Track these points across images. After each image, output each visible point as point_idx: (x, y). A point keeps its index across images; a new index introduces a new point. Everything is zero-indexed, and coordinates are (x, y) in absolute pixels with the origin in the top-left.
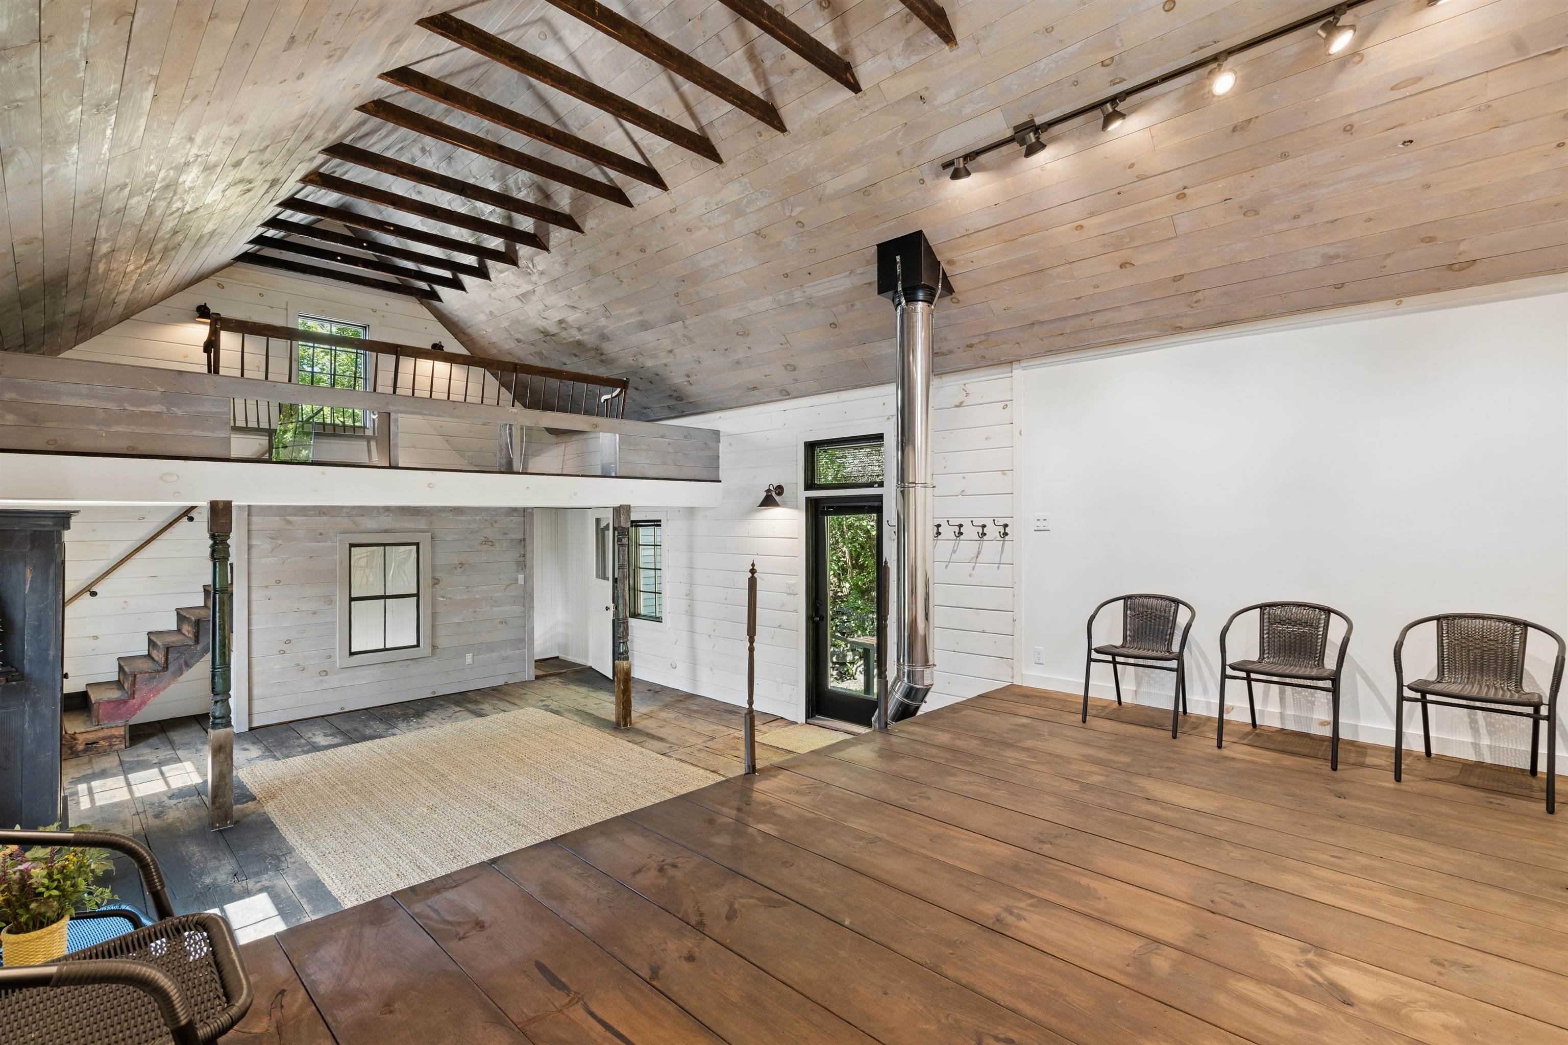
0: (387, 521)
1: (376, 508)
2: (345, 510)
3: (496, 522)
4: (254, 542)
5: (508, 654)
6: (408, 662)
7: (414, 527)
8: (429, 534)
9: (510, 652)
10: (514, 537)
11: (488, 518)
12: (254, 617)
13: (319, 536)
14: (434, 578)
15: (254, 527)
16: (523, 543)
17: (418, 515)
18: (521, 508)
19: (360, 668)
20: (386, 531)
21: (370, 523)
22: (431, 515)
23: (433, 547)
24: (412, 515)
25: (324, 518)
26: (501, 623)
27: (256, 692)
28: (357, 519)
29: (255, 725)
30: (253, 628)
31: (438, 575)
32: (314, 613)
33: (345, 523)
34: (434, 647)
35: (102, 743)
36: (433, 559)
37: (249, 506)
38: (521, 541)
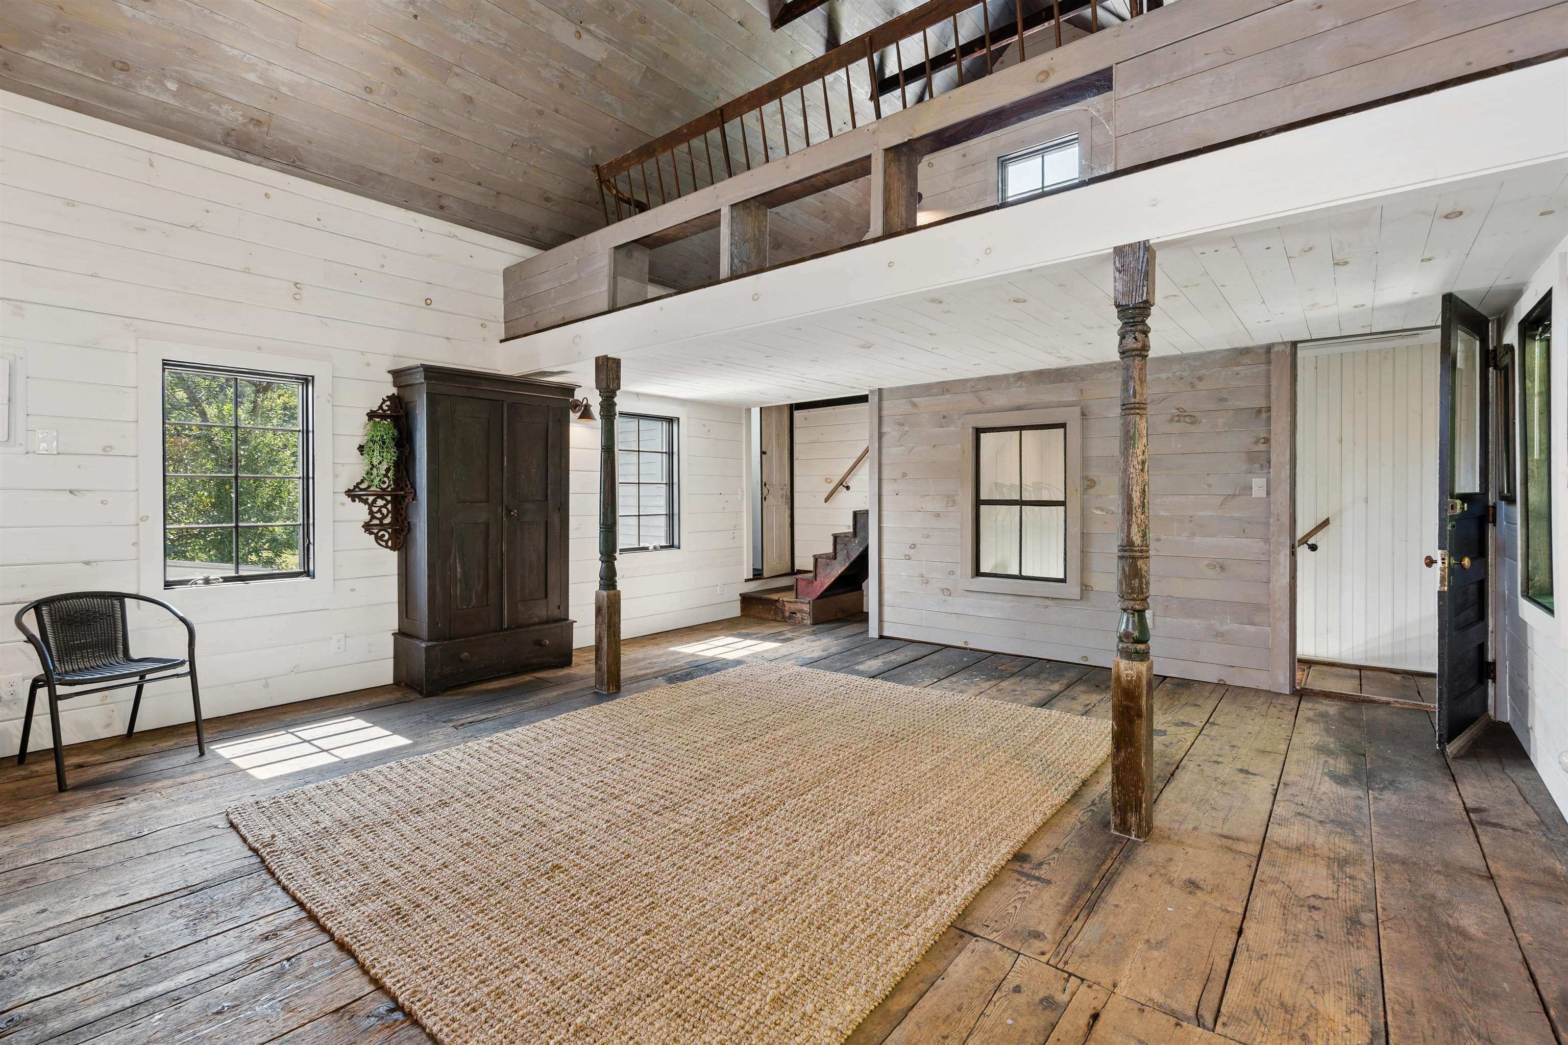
0: (1020, 394)
1: (1005, 377)
2: (969, 384)
3: (1200, 379)
4: (885, 429)
5: (1226, 628)
6: (1048, 602)
7: (1056, 400)
8: (1077, 410)
9: (1230, 626)
10: (1243, 404)
11: (1185, 374)
12: (884, 513)
13: (943, 420)
14: (1085, 478)
15: (885, 413)
16: (1264, 415)
17: (1062, 381)
18: (1261, 347)
19: (986, 595)
20: (1019, 408)
21: (999, 399)
22: (1083, 379)
23: (1084, 428)
24: (1054, 382)
25: (948, 396)
26: (1211, 566)
27: (887, 597)
28: (984, 394)
29: (885, 634)
30: (884, 525)
31: (1093, 473)
32: (938, 515)
33: (968, 401)
34: (1085, 588)
35: (799, 615)
36: (1084, 447)
37: (880, 390)
38: (1259, 411)
